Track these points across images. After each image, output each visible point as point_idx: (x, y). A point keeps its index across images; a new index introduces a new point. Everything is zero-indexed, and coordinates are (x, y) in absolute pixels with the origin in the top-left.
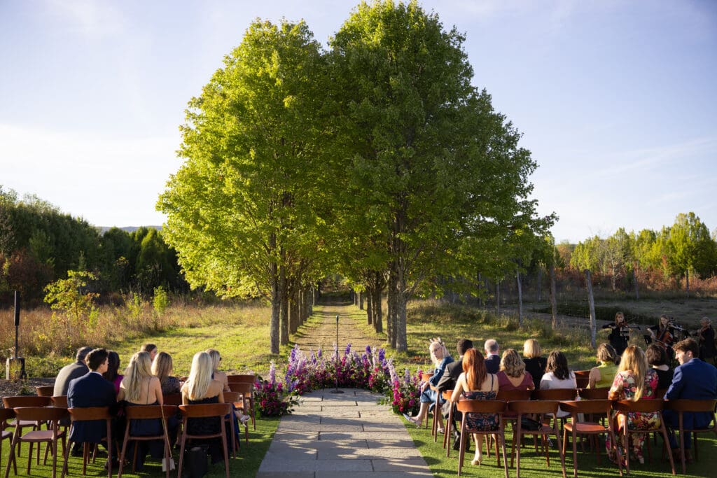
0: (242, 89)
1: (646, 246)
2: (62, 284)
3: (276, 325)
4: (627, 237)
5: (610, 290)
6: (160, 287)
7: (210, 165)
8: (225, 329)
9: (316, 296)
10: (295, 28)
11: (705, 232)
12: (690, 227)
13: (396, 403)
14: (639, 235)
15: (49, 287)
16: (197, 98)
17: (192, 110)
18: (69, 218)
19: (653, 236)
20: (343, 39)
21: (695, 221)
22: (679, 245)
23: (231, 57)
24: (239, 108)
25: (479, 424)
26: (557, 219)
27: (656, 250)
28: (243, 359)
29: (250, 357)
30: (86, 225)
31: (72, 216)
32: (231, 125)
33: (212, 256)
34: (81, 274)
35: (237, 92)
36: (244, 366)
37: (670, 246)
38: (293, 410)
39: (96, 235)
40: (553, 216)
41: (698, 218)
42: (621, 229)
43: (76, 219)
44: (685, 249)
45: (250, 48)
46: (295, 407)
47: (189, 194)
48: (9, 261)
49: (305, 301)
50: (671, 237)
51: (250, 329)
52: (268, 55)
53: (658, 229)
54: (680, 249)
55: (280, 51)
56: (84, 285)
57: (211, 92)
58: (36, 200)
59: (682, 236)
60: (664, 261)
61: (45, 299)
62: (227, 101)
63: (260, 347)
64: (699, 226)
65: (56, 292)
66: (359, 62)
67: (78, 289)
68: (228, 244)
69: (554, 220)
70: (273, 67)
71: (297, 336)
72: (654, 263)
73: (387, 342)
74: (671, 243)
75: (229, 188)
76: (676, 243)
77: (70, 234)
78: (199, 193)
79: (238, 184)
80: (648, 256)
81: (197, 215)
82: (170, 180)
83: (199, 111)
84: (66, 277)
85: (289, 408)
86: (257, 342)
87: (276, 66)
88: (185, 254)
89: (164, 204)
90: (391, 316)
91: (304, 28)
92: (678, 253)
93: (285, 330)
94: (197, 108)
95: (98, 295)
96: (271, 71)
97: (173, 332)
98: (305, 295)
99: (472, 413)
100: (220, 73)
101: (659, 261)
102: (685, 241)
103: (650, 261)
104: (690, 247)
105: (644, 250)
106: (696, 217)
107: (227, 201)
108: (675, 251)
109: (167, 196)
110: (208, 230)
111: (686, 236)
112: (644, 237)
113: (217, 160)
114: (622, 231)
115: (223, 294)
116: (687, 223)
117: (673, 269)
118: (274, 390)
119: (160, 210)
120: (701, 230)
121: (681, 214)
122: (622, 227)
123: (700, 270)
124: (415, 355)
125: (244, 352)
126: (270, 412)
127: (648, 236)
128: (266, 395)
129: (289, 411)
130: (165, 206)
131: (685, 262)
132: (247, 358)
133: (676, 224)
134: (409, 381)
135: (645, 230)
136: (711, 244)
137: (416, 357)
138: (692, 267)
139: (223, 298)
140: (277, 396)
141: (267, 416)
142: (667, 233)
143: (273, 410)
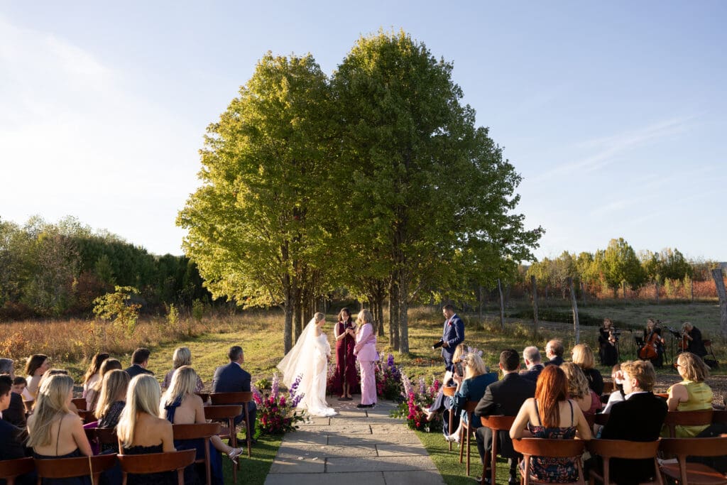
0: (255, 114)
1: (586, 265)
2: (109, 297)
3: (289, 330)
4: (570, 258)
5: (561, 299)
6: (198, 300)
7: (225, 183)
8: (249, 335)
9: (327, 306)
10: (303, 61)
11: (632, 253)
12: (620, 249)
13: (412, 417)
14: (579, 256)
15: (98, 300)
16: (215, 124)
17: (211, 135)
18: (131, 246)
19: (590, 258)
20: (345, 69)
21: (624, 245)
22: (612, 263)
23: (247, 87)
24: (251, 131)
25: (552, 474)
26: (544, 232)
27: (594, 268)
28: (258, 363)
29: (266, 360)
30: (145, 252)
31: (134, 245)
32: (243, 145)
33: (230, 268)
34: (127, 288)
35: (250, 117)
36: (259, 369)
37: (605, 265)
38: (297, 427)
39: (153, 260)
40: (540, 230)
41: (626, 243)
44: (617, 267)
45: (262, 78)
46: (299, 423)
47: (205, 210)
48: (78, 280)
50: (605, 258)
51: (271, 334)
52: (278, 82)
53: (594, 252)
54: (613, 268)
55: (290, 79)
56: (129, 298)
57: (226, 118)
58: (107, 234)
59: (614, 256)
60: (601, 276)
61: (94, 310)
62: (239, 124)
64: (627, 248)
65: (105, 304)
66: (359, 87)
67: (124, 301)
68: (242, 256)
69: (541, 233)
70: (282, 93)
72: (594, 278)
73: (389, 344)
74: (606, 262)
75: (241, 203)
76: (610, 262)
77: (132, 259)
78: (215, 209)
79: (248, 198)
80: (588, 272)
81: (213, 229)
82: (190, 199)
83: (216, 136)
84: (114, 292)
85: (293, 424)
86: (274, 345)
87: (285, 91)
88: (205, 267)
89: (183, 219)
90: (393, 321)
91: (310, 61)
92: (611, 270)
94: (215, 133)
95: (140, 306)
96: (281, 96)
97: (204, 337)
98: (317, 304)
99: (542, 458)
100: (235, 102)
101: (596, 277)
102: (616, 260)
103: (590, 276)
104: (621, 265)
105: (585, 267)
106: (625, 242)
107: (240, 216)
108: (609, 268)
109: (186, 212)
110: (222, 242)
111: (617, 257)
112: (583, 257)
113: (230, 177)
114: (566, 253)
115: (244, 304)
116: (618, 246)
117: (609, 282)
118: (276, 404)
119: (179, 225)
120: (629, 251)
121: (613, 240)
122: (566, 250)
123: (631, 283)
124: (417, 357)
125: (261, 355)
126: (271, 429)
127: (587, 257)
128: (267, 410)
129: (293, 428)
130: (184, 222)
131: (618, 277)
132: (263, 361)
133: (609, 248)
134: (424, 392)
135: (584, 253)
136: (637, 262)
137: (418, 360)
138: (624, 280)
139: (244, 308)
140: (279, 411)
141: (269, 433)
142: (600, 254)
143: (275, 427)
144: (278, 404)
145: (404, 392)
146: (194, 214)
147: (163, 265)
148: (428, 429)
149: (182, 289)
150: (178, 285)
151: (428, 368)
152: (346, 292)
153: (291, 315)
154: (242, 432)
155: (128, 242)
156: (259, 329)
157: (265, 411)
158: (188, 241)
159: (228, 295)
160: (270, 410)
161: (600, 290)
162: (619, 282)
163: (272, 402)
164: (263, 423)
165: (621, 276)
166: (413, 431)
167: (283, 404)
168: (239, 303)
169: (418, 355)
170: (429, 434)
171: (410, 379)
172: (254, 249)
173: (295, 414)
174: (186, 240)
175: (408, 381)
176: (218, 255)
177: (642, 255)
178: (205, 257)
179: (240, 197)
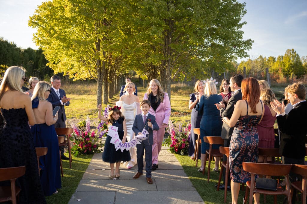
1: (272, 63)
3: (100, 93)
4: (263, 59)
6: (47, 75)
11: (298, 58)
12: (292, 56)
14: (268, 59)
18: (6, 42)
19: (274, 59)
21: (294, 53)
22: (287, 63)
27: (276, 65)
28: (81, 112)
29: (86, 110)
30: (15, 46)
31: (8, 41)
36: (81, 115)
37: (282, 64)
39: (20, 51)
40: (250, 40)
42: (260, 56)
43: (11, 43)
44: (289, 65)
47: (47, 16)
49: (118, 83)
50: (283, 60)
53: (276, 57)
54: (287, 65)
59: (288, 59)
60: (280, 70)
63: (93, 104)
64: (296, 55)
69: (252, 42)
71: (113, 99)
72: (276, 71)
74: (283, 62)
76: (285, 63)
77: (7, 50)
78: (52, 17)
79: (72, 11)
80: (273, 68)
82: (38, 9)
93: (106, 97)
98: (118, 80)
101: (278, 70)
102: (289, 62)
103: (273, 70)
104: (291, 64)
105: (271, 65)
106: (294, 51)
108: (285, 66)
109: (34, 17)
111: (290, 60)
112: (270, 59)
114: (261, 57)
115: (73, 78)
116: (291, 54)
117: (284, 74)
118: (89, 136)
119: (30, 26)
120: (297, 57)
121: (288, 50)
122: (261, 55)
123: (297, 75)
124: (175, 111)
125: (83, 108)
126: (85, 151)
127: (272, 60)
128: (83, 140)
129: (99, 150)
130: (33, 24)
131: (289, 71)
132: (84, 111)
133: (286, 54)
134: (181, 131)
135: (271, 57)
136: (301, 63)
137: (176, 112)
138: (293, 73)
139: (74, 80)
140: (91, 140)
141: (84, 153)
142: (281, 58)
143: (88, 150)
144: (90, 136)
145: (169, 130)
146: (39, 19)
147: (26, 54)
148: (183, 153)
149: (38, 69)
150: (36, 66)
151: (182, 117)
152: (135, 73)
153: (102, 84)
154: (67, 153)
155: (4, 39)
156: (83, 93)
157: (82, 140)
158: (37, 36)
159: (64, 72)
160: (85, 140)
161: (279, 78)
162: (290, 74)
163: (86, 134)
164: (80, 147)
165: (291, 70)
166: (174, 154)
167: (93, 136)
168: (70, 77)
169: (175, 110)
170: (184, 156)
171: (173, 123)
172: (78, 42)
173: (101, 142)
174: (35, 35)
175: (172, 124)
176: (54, 45)
177: (303, 59)
178: (47, 46)
179: (67, 9)
